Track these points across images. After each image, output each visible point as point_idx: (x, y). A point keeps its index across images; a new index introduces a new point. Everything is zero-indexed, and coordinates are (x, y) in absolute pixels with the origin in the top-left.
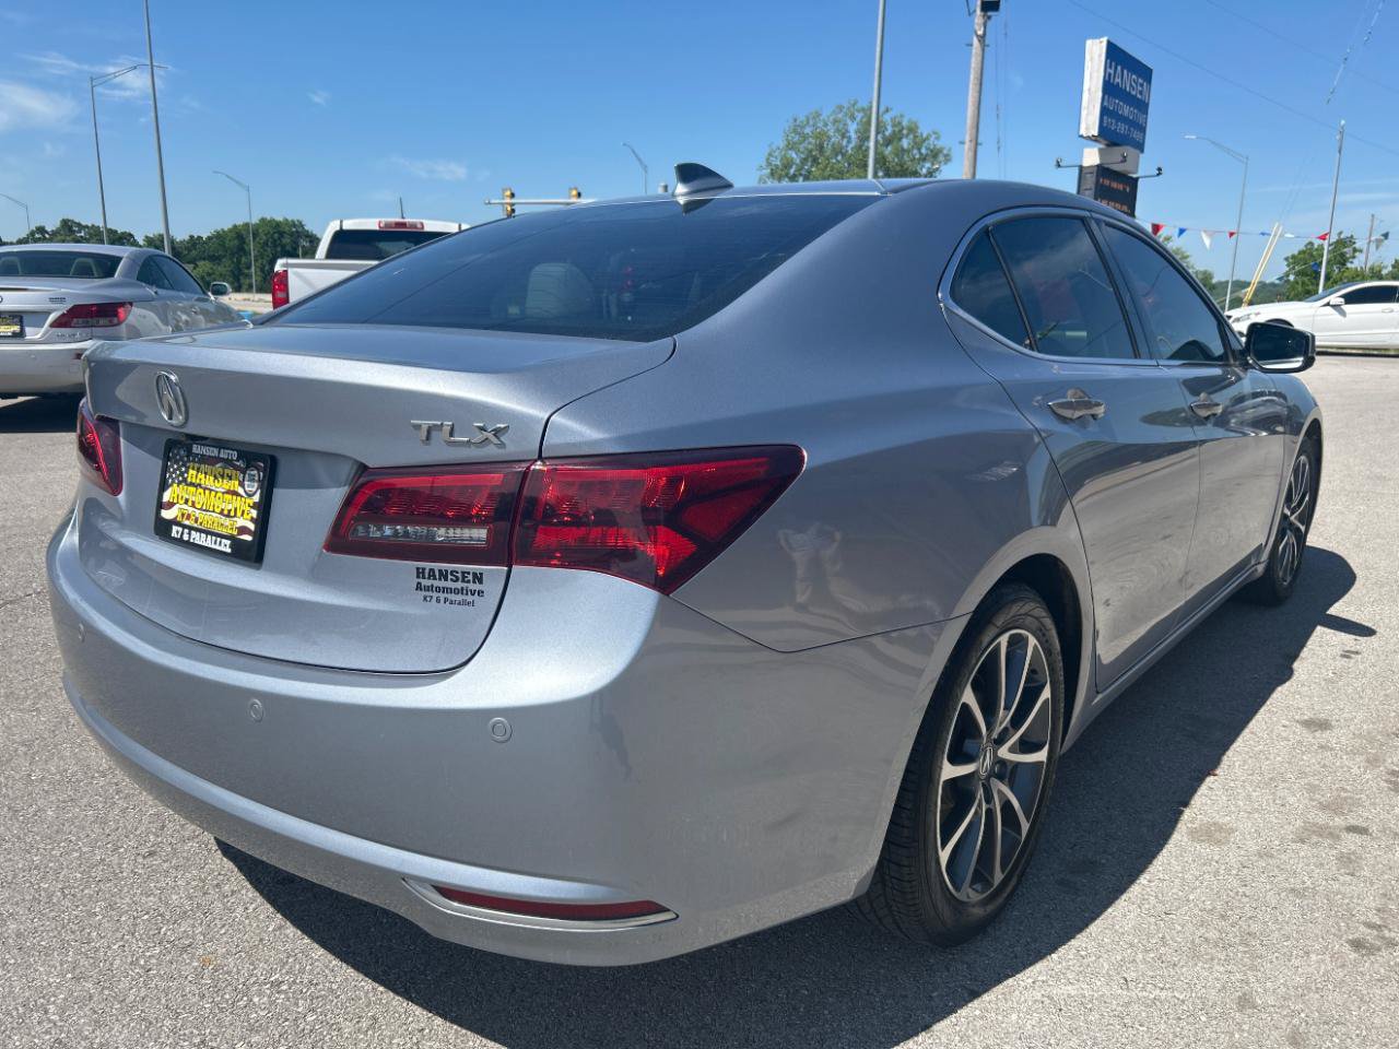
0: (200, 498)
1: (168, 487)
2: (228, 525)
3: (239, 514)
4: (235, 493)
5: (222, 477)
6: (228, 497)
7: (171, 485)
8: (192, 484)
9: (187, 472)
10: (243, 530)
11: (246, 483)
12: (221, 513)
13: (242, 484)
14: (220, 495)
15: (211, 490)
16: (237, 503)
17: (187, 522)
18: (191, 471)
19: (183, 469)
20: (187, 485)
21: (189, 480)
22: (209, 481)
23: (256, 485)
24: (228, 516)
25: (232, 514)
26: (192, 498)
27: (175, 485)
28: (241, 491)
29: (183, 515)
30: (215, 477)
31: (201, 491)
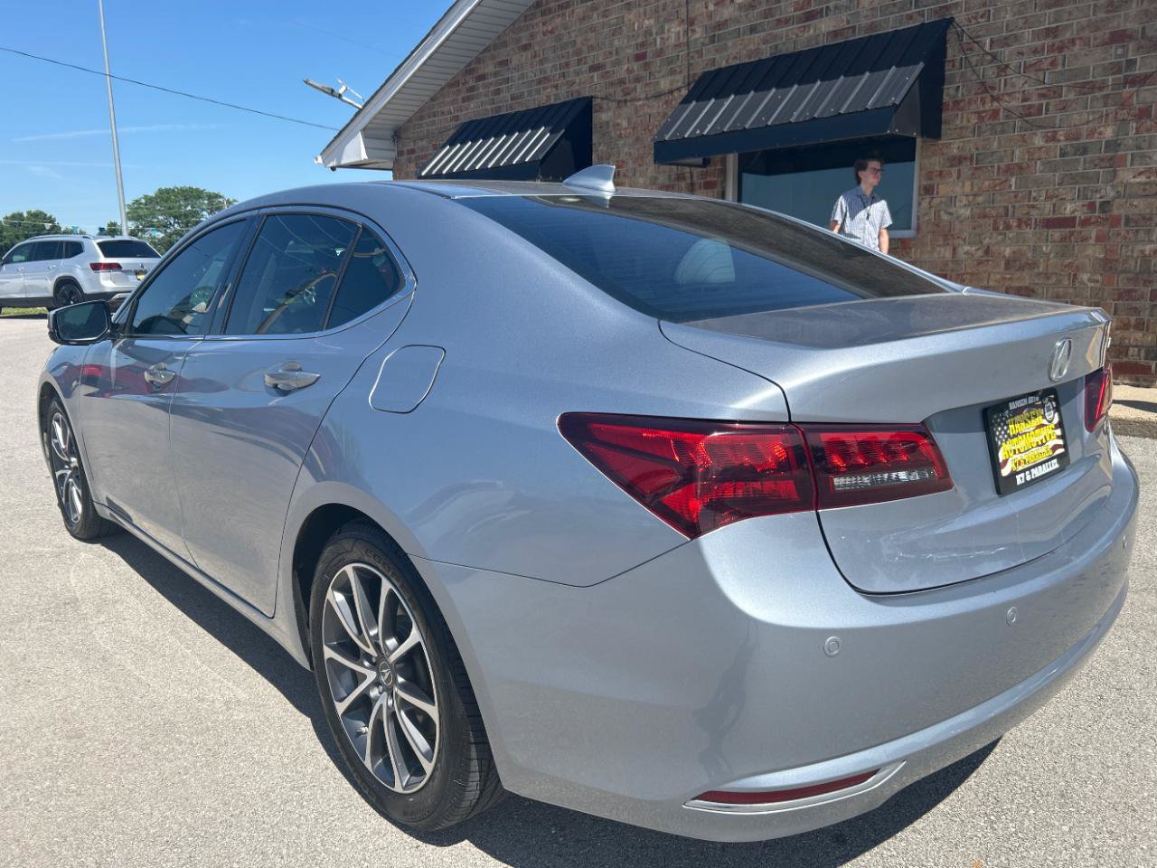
0: (1021, 443)
1: (1000, 448)
2: (1045, 452)
3: (1048, 439)
4: (1042, 425)
5: (1030, 419)
6: (1037, 431)
7: (1001, 445)
8: (1015, 436)
9: (1008, 428)
10: (1055, 448)
11: (1046, 414)
12: (1038, 445)
13: (1044, 417)
14: (1032, 433)
15: (1025, 433)
16: (1044, 432)
17: (1020, 468)
18: (1011, 426)
19: (1005, 428)
20: (1011, 438)
21: (1011, 434)
22: (1022, 427)
23: (1052, 412)
24: (1043, 444)
25: (1044, 441)
26: (1016, 447)
27: (1004, 444)
28: (1045, 422)
29: (1016, 464)
30: (1026, 422)
31: (1020, 437)
